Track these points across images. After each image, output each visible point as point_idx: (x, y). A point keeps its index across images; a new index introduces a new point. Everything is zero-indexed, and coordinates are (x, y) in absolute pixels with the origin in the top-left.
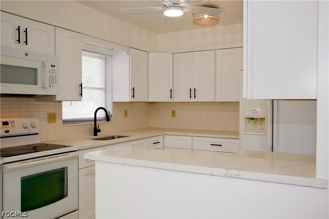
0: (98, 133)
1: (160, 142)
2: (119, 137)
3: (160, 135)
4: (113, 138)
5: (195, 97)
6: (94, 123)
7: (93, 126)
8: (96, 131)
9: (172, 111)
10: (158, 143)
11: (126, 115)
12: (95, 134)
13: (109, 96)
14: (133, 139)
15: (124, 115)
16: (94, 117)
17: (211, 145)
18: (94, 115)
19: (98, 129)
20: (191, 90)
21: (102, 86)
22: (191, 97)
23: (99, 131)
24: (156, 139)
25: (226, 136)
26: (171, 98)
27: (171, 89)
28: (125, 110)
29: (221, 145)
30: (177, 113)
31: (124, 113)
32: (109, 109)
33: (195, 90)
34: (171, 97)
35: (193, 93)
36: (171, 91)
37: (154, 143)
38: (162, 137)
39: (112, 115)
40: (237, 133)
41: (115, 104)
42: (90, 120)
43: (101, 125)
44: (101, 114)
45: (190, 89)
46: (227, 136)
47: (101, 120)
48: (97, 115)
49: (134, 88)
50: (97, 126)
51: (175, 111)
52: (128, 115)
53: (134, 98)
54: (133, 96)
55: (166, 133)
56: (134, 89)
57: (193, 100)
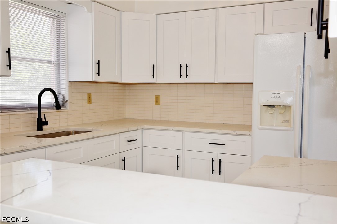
0: (44, 127)
1: (136, 140)
2: (77, 132)
3: (137, 129)
4: (69, 133)
5: (187, 76)
6: (37, 112)
7: (37, 116)
8: (41, 123)
9: (155, 96)
10: (133, 140)
11: (89, 100)
12: (40, 128)
13: (63, 73)
14: (95, 136)
15: (86, 101)
16: (37, 102)
17: (210, 143)
18: (37, 100)
19: (43, 120)
20: (181, 67)
21: (53, 58)
22: (181, 76)
23: (46, 123)
24: (131, 136)
25: (231, 132)
26: (154, 78)
27: (154, 65)
28: (88, 94)
29: (224, 145)
30: (161, 100)
31: (86, 98)
32: (63, 92)
33: (187, 67)
34: (153, 76)
35: (184, 70)
36: (154, 67)
37: (128, 141)
38: (140, 131)
39: (67, 101)
40: (249, 127)
41: (73, 84)
42: (32, 108)
43: (50, 115)
44: (48, 99)
45: (181, 64)
46: (233, 131)
47: (48, 108)
48: (41, 100)
49: (99, 61)
50: (42, 117)
51: (159, 96)
52: (92, 101)
53: (99, 75)
54: (99, 73)
55: (146, 126)
56: (99, 63)
57: (184, 80)
